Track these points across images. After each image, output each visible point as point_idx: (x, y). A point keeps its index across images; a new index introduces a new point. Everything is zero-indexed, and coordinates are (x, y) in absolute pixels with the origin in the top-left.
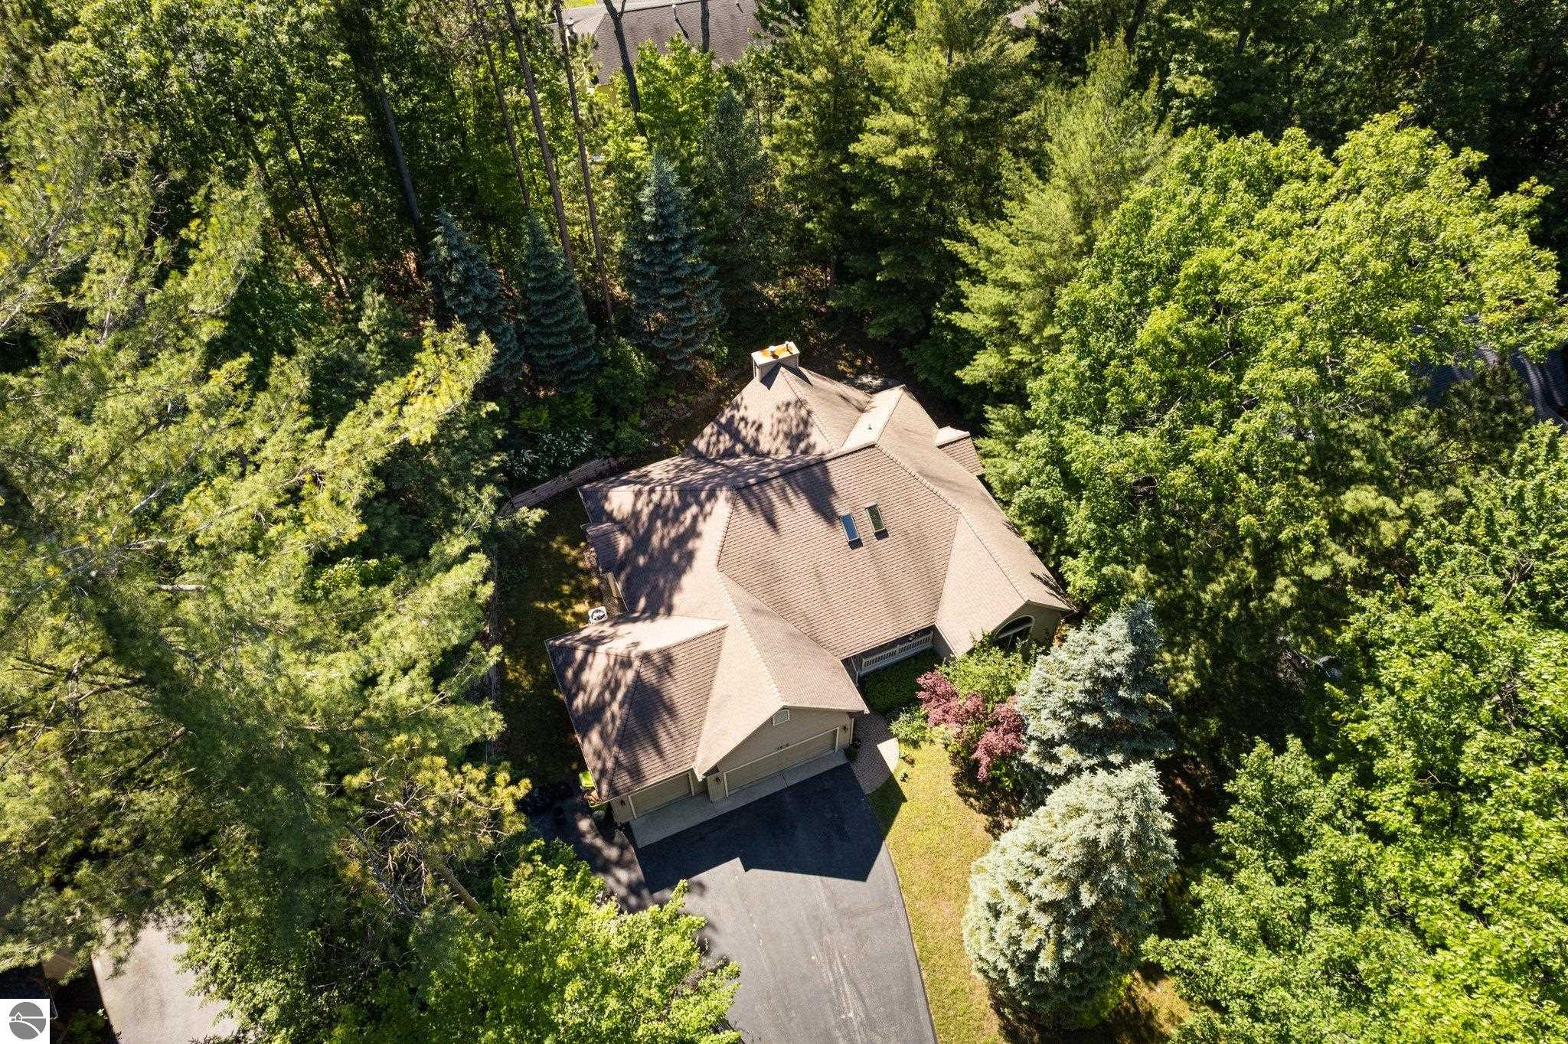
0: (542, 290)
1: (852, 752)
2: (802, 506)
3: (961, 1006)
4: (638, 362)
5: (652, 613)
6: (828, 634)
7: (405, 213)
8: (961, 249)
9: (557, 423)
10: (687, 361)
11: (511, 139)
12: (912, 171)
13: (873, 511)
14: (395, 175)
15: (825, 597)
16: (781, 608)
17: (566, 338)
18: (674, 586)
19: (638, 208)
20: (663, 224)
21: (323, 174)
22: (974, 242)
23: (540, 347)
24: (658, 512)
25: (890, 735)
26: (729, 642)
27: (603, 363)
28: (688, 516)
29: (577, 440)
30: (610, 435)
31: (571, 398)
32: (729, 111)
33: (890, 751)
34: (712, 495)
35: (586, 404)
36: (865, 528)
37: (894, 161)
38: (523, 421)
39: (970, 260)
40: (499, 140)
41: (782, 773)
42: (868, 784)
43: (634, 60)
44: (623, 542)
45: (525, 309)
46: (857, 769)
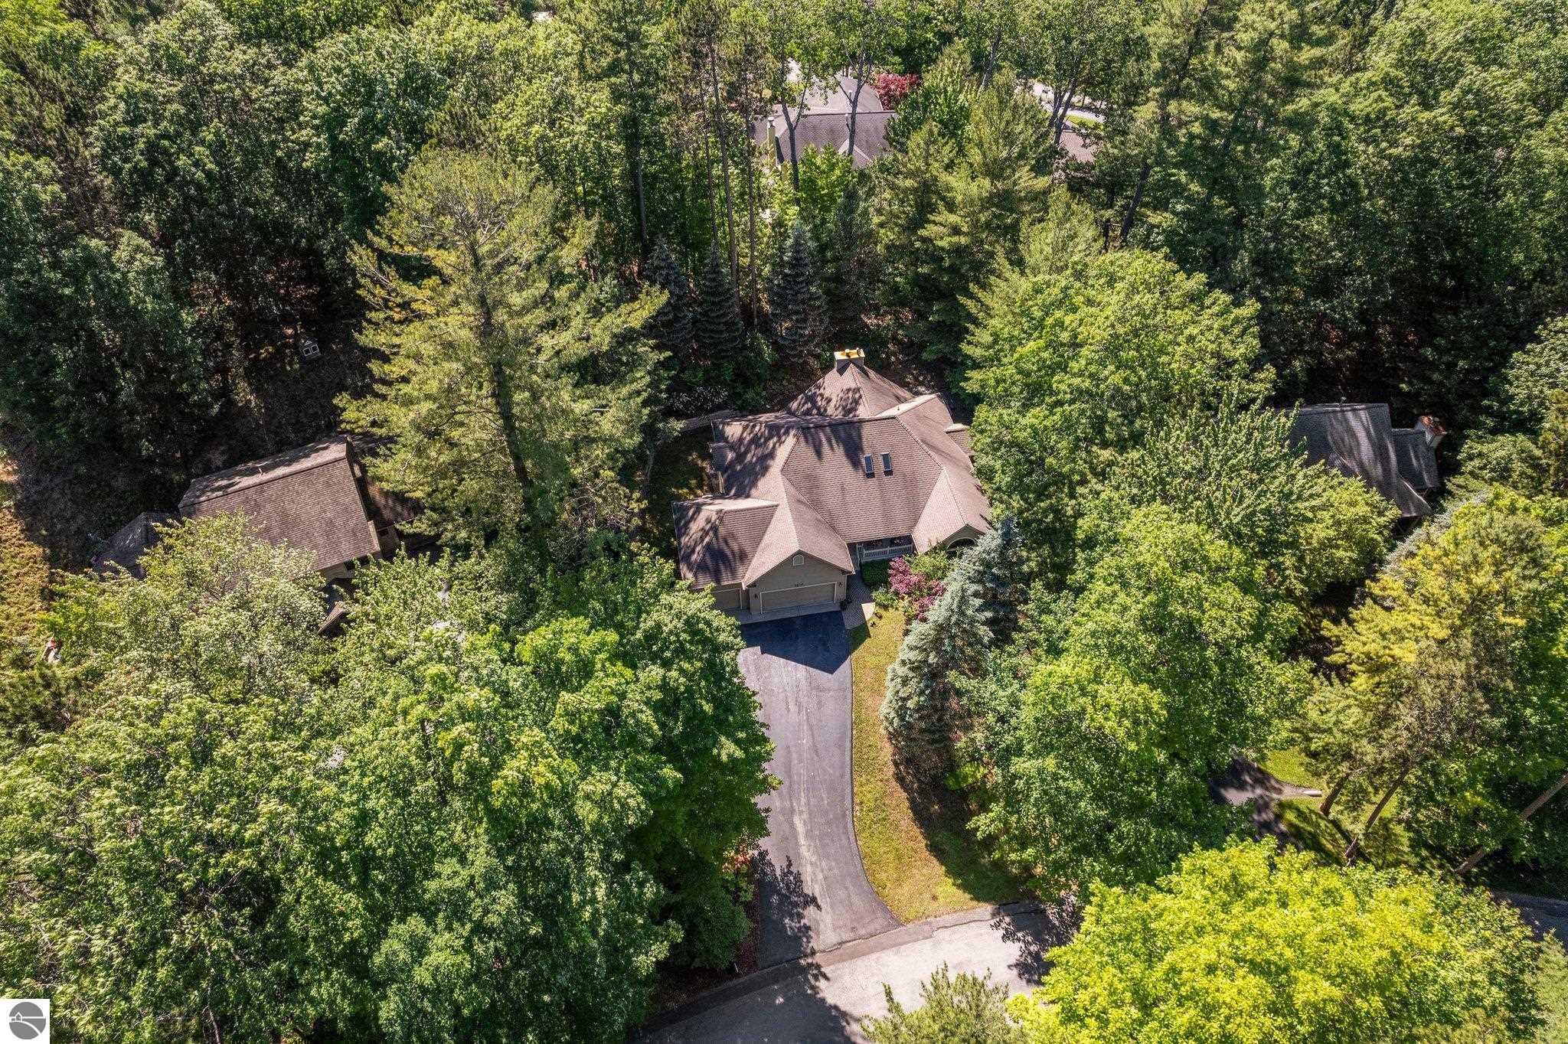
0: (713, 294)
1: (844, 604)
2: (840, 451)
3: (873, 755)
4: (767, 351)
5: (737, 496)
6: (842, 526)
7: (638, 235)
8: (970, 304)
9: (707, 382)
10: (800, 355)
11: (712, 197)
12: (958, 251)
13: (886, 458)
14: (637, 211)
15: (845, 504)
16: (816, 504)
17: (722, 327)
18: (754, 484)
19: (782, 250)
20: (797, 263)
21: (594, 203)
22: (978, 300)
23: (705, 330)
24: (755, 440)
25: (871, 600)
26: (778, 513)
27: (744, 347)
28: (771, 444)
29: (718, 394)
30: (740, 395)
31: (718, 367)
32: (851, 196)
33: (869, 609)
34: (787, 433)
35: (728, 373)
36: (879, 466)
37: (943, 243)
38: (686, 376)
39: (974, 311)
40: (705, 196)
41: (798, 607)
42: (850, 623)
43: (800, 155)
44: (730, 455)
45: (700, 305)
46: (845, 615)
